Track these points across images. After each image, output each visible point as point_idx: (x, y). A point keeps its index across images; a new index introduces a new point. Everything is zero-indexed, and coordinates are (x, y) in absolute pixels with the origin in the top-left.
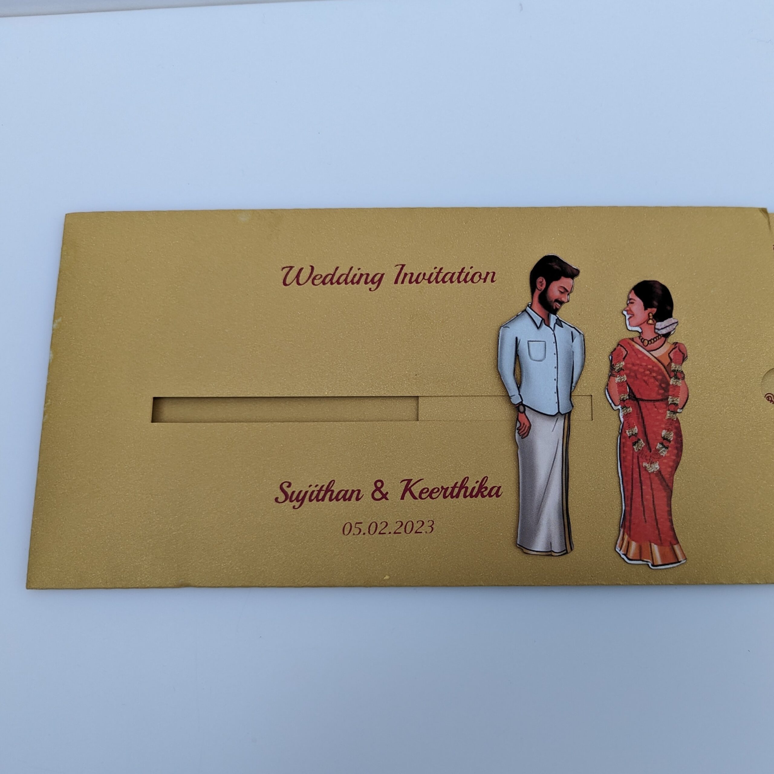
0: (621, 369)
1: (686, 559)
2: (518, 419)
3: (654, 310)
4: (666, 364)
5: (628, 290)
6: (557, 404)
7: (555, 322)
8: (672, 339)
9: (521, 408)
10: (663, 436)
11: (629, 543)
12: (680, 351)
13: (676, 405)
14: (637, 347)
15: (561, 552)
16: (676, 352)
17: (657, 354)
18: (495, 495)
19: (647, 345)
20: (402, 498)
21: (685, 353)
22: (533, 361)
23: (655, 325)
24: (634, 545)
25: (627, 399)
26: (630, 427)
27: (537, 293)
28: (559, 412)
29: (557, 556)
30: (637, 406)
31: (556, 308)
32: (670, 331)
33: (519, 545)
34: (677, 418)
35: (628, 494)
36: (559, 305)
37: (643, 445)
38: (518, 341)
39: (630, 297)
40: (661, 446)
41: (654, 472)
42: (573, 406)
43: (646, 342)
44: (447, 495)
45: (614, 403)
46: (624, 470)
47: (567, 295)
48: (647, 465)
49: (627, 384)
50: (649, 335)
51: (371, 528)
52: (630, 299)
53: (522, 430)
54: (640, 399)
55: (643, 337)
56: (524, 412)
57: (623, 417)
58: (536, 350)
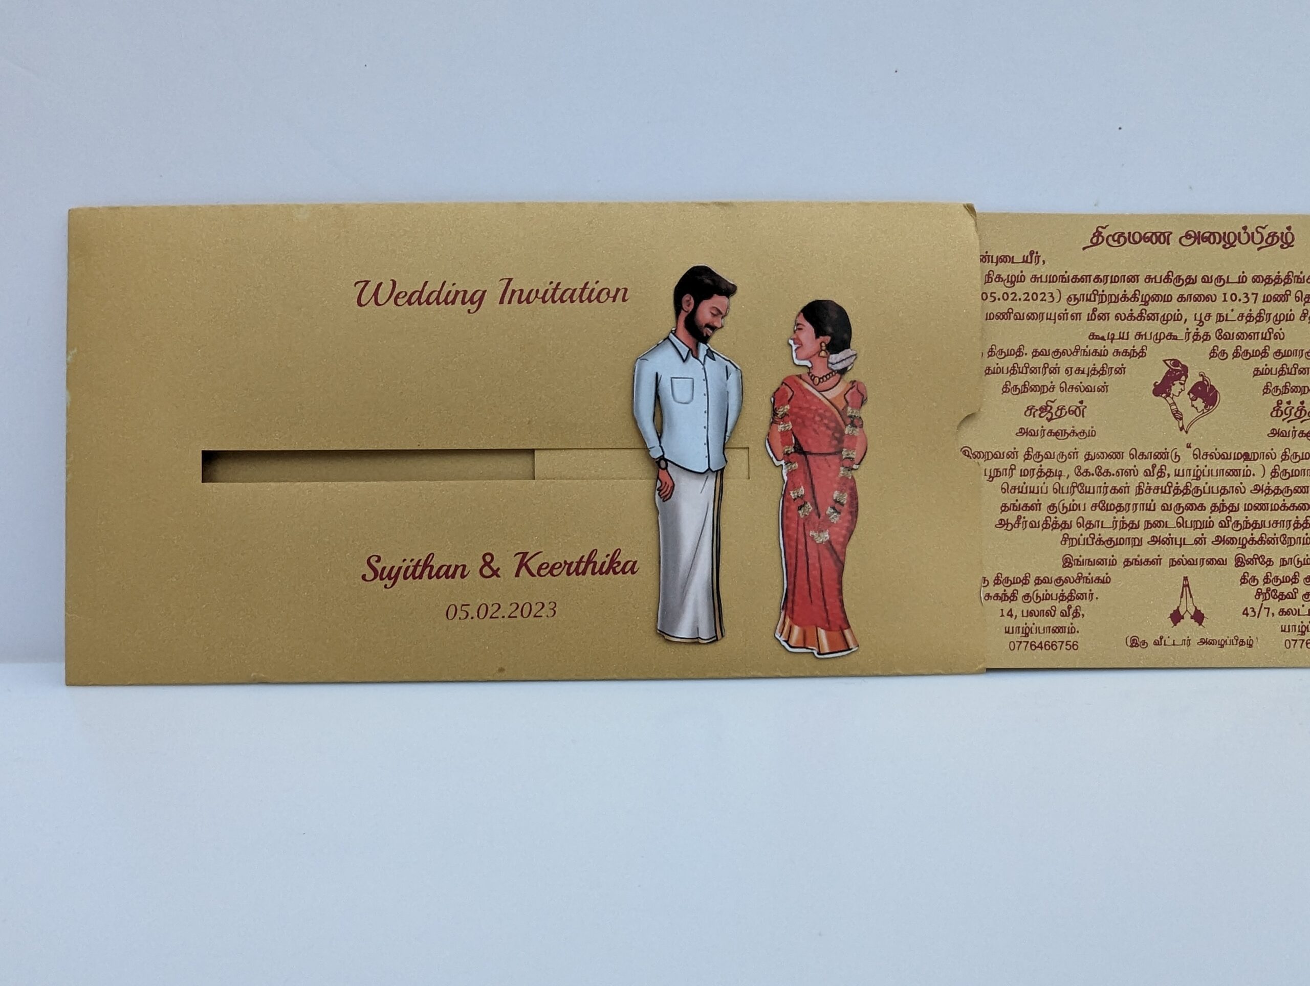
0: (786, 414)
1: (858, 646)
2: (658, 478)
3: (828, 339)
4: (841, 408)
5: (796, 313)
6: (707, 459)
7: (705, 353)
8: (849, 377)
9: (663, 464)
10: (834, 498)
11: (791, 628)
12: (859, 391)
13: (852, 459)
14: (806, 386)
15: (711, 639)
16: (853, 393)
17: (830, 395)
18: (630, 572)
19: (818, 384)
20: (517, 575)
21: (864, 394)
22: (677, 404)
23: (828, 358)
24: (796, 630)
25: (792, 453)
26: (795, 487)
27: (683, 316)
28: (709, 469)
29: (704, 644)
30: (805, 462)
31: (707, 335)
32: (846, 366)
33: (659, 630)
34: (852, 476)
35: (792, 569)
36: (711, 332)
37: (810, 510)
38: (659, 377)
39: (798, 322)
40: (832, 511)
41: (823, 542)
42: (726, 461)
43: (817, 379)
44: (571, 571)
45: (776, 457)
46: (786, 539)
47: (720, 319)
48: (815, 534)
49: (793, 433)
50: (820, 372)
51: (480, 611)
52: (798, 324)
53: (664, 491)
54: (808, 452)
55: (813, 373)
56: (666, 468)
57: (787, 475)
58: (682, 390)
